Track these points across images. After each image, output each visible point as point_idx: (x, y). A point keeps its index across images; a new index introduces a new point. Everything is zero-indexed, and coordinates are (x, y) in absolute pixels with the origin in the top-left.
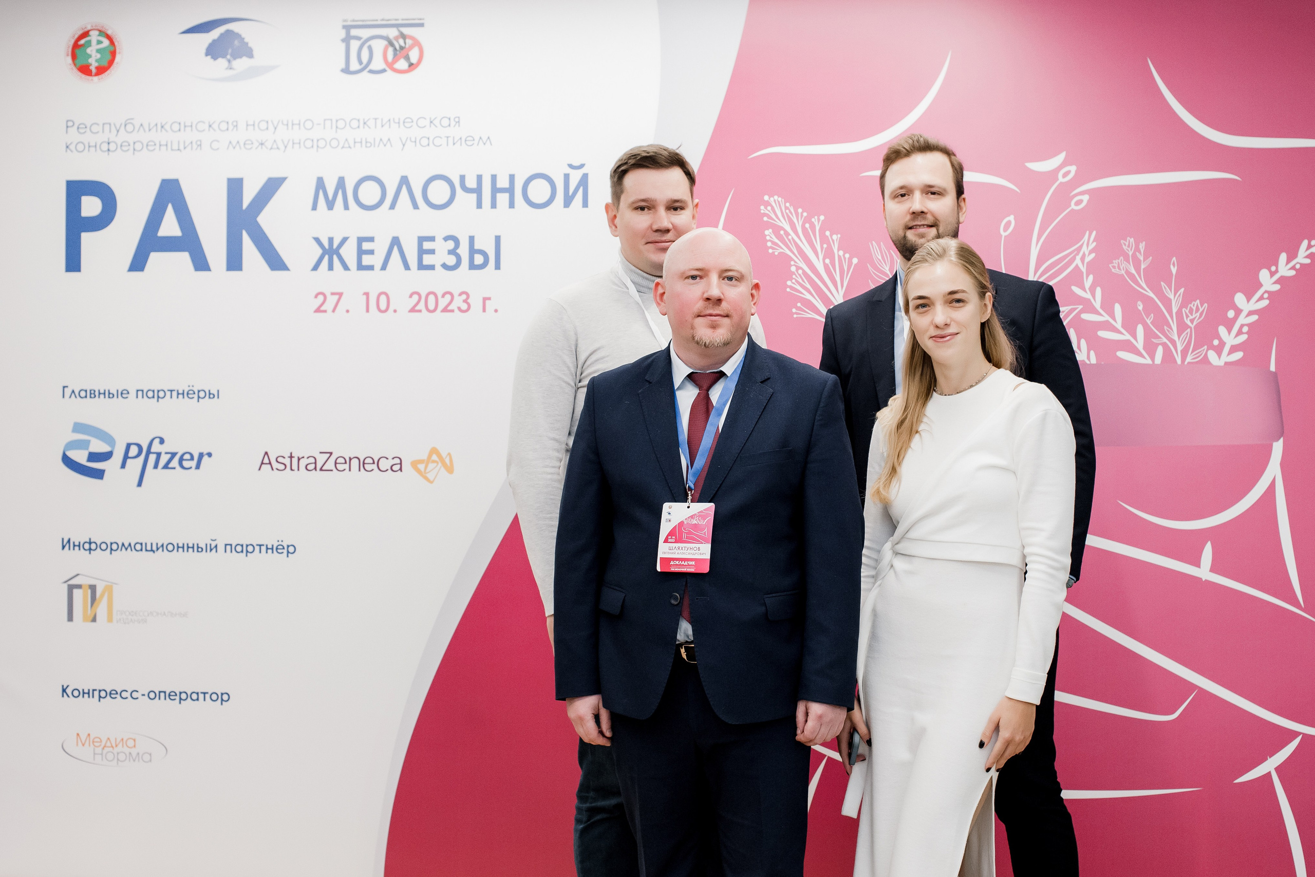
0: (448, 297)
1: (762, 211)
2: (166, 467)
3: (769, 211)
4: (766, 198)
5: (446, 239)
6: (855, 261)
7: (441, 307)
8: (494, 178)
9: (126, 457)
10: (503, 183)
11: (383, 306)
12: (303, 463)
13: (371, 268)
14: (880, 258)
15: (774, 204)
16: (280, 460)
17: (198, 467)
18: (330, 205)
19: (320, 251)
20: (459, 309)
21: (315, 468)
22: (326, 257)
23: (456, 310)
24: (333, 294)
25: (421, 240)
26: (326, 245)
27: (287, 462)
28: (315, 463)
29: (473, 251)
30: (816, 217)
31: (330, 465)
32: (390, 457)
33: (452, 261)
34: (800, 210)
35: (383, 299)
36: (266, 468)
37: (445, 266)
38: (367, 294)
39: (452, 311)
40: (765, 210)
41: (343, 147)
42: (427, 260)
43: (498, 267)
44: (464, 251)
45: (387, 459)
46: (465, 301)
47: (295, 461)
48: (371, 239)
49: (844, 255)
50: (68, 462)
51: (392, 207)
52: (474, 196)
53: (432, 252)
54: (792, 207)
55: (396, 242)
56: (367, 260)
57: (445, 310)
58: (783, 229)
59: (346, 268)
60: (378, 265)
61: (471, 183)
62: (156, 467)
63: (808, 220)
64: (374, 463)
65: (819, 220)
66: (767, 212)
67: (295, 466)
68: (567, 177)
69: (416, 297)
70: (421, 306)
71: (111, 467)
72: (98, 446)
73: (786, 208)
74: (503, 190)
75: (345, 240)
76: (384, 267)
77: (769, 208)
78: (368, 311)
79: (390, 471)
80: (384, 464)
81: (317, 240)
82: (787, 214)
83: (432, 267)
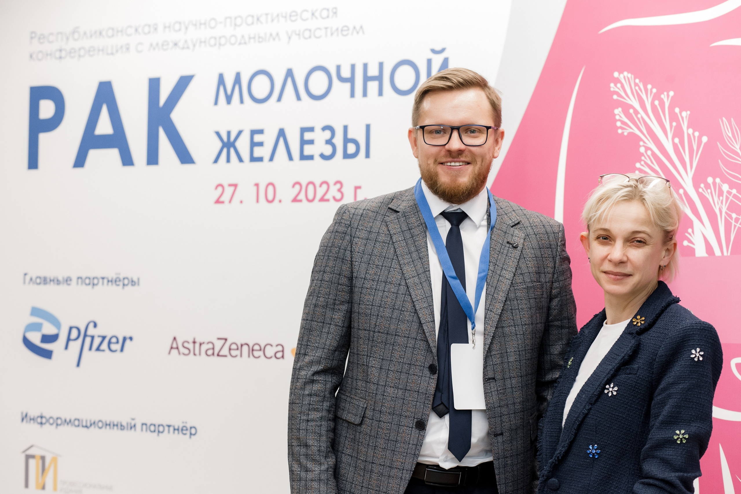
0: (325, 186)
1: (612, 89)
2: (98, 349)
3: (619, 88)
4: (616, 74)
5: (324, 129)
6: (705, 139)
7: (319, 196)
8: (365, 66)
9: (69, 340)
10: (373, 71)
11: (270, 197)
12: (204, 347)
13: (260, 159)
14: (730, 135)
15: (623, 81)
16: (186, 345)
17: (122, 350)
18: (229, 99)
19: (219, 145)
20: (334, 198)
21: (213, 354)
22: (225, 151)
23: (332, 200)
24: (230, 185)
25: (304, 130)
26: (225, 139)
27: (191, 346)
28: (213, 349)
29: (347, 140)
30: (665, 93)
31: (225, 351)
32: (274, 344)
33: (328, 150)
34: (649, 87)
35: (270, 189)
36: (174, 352)
37: (323, 156)
38: (257, 185)
39: (328, 200)
40: (615, 87)
41: (240, 44)
42: (308, 150)
43: (368, 156)
44: (338, 141)
45: (272, 346)
46: (339, 190)
47: (197, 345)
48: (261, 132)
49: (693, 134)
50: (27, 343)
51: (279, 99)
52: (348, 85)
53: (311, 142)
54: (641, 83)
55: (282, 133)
56: (258, 152)
57: (322, 200)
58: (632, 107)
59: (241, 160)
60: (267, 157)
61: (346, 73)
62: (90, 349)
63: (657, 97)
64: (260, 350)
65: (668, 96)
66: (617, 90)
67: (197, 352)
68: (429, 62)
69: (297, 187)
70: (302, 196)
71: (56, 347)
72: (49, 329)
73: (636, 84)
74: (373, 78)
75: (240, 133)
76: (271, 159)
77: (619, 85)
78: (258, 201)
79: (274, 358)
80: (270, 351)
81: (218, 134)
82: (636, 91)
83: (311, 158)
